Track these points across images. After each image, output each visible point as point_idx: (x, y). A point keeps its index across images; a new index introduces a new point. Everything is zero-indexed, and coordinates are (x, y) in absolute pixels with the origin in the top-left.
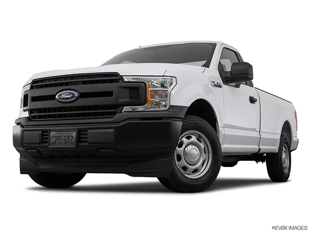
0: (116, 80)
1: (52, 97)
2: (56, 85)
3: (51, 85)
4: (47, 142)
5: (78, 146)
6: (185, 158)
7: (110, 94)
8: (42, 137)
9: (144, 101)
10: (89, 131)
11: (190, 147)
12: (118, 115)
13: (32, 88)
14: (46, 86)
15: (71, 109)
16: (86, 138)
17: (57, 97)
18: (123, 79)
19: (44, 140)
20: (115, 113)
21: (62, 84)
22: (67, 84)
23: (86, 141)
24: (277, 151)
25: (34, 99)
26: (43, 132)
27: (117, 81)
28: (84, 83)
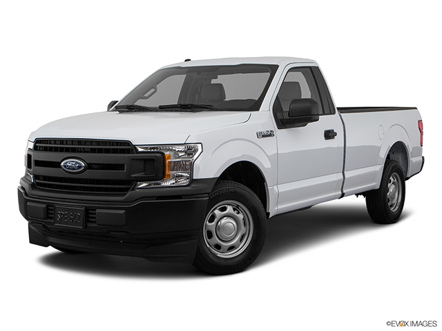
0: (129, 149)
1: (57, 165)
2: (61, 150)
3: (56, 150)
4: (52, 218)
5: (86, 227)
6: (218, 233)
7: (121, 167)
8: (47, 211)
9: (161, 175)
10: (98, 211)
11: (223, 221)
12: (130, 193)
13: (35, 148)
14: (51, 149)
15: (79, 181)
16: (95, 218)
17: (62, 164)
18: (136, 150)
19: (50, 215)
20: (127, 190)
21: (67, 150)
22: (74, 150)
23: (95, 222)
24: (378, 187)
25: (38, 163)
26: (47, 206)
27: (129, 151)
28: (93, 151)
